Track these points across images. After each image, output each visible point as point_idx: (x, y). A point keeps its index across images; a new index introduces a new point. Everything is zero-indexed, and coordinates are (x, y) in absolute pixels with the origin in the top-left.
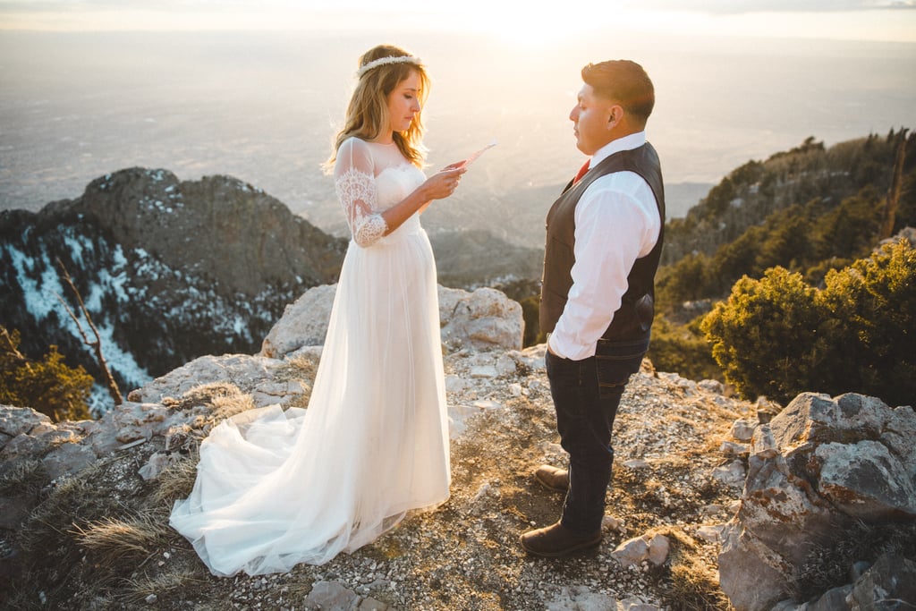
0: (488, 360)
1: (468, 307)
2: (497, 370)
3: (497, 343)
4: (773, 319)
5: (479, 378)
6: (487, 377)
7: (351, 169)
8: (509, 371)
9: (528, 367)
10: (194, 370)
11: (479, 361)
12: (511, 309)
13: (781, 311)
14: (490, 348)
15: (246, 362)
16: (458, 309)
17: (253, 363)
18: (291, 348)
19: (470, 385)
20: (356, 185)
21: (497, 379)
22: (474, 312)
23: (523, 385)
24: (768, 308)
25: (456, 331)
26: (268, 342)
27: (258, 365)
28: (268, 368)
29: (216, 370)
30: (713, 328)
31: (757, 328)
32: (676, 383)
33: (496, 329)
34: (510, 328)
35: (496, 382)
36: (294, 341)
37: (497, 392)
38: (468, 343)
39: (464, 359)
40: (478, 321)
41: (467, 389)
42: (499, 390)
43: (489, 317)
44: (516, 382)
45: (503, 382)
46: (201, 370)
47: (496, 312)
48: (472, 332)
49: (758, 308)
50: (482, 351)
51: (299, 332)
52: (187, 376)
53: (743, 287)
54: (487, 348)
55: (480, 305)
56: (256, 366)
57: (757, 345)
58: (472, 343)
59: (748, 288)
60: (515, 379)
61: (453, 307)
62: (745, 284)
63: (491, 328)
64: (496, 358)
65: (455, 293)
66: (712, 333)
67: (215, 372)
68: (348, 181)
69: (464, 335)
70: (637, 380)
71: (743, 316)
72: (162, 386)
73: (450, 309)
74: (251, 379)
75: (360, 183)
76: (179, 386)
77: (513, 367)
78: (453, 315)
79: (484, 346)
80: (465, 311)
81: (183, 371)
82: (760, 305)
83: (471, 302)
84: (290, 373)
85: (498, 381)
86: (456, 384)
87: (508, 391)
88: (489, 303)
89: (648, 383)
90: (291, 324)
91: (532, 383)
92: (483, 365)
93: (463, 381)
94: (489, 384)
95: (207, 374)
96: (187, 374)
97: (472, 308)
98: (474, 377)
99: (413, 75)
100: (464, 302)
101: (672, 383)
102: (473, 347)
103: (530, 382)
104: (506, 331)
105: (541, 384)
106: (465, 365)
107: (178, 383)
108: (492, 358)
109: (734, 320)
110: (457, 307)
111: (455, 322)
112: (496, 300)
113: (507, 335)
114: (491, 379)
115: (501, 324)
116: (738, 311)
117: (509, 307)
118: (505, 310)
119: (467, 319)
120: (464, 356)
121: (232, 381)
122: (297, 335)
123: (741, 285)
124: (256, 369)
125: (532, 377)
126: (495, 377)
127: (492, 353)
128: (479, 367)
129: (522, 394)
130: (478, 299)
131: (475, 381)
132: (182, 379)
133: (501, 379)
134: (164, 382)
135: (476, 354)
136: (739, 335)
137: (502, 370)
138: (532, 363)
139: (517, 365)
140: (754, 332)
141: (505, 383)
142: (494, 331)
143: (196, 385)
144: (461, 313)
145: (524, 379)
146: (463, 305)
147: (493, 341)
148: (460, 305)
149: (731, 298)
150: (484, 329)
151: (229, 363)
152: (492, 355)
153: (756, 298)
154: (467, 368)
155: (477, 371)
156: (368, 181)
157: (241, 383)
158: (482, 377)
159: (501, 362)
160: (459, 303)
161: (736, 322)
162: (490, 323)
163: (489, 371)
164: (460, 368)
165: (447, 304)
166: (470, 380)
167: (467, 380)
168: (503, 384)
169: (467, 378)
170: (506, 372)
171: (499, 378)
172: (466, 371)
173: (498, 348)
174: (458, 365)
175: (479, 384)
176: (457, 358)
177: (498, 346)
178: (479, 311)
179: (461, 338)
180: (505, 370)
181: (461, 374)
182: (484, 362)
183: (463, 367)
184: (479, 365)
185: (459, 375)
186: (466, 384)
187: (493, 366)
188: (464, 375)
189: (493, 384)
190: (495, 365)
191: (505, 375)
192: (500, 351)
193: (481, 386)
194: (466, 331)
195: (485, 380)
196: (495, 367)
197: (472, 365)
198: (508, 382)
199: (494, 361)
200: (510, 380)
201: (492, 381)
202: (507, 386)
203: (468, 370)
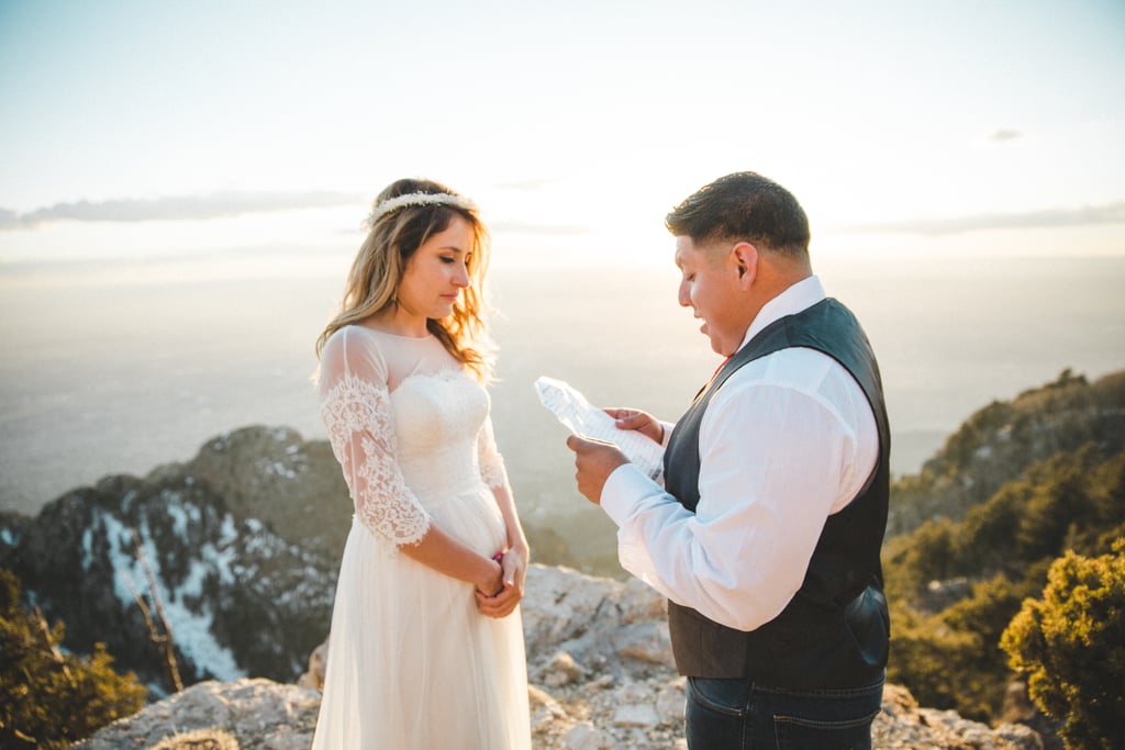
0: (643, 695)
1: (617, 606)
2: (657, 713)
3: (660, 663)
5: (627, 728)
6: (641, 726)
7: (347, 376)
8: (677, 714)
10: (178, 708)
11: (629, 696)
14: (651, 672)
15: (263, 695)
16: (603, 609)
17: (272, 696)
19: (610, 741)
20: (357, 404)
21: (657, 729)
22: (626, 614)
25: (598, 644)
27: (279, 700)
28: (294, 705)
29: (212, 708)
30: (1026, 646)
32: (960, 733)
33: (660, 640)
35: (655, 735)
38: (616, 664)
39: (607, 692)
40: (631, 627)
43: (649, 621)
45: (666, 735)
46: (190, 707)
47: (659, 613)
48: (623, 645)
50: (636, 677)
52: (165, 718)
53: (1071, 572)
54: (645, 672)
55: (635, 602)
56: (276, 702)
58: (623, 663)
59: (1081, 574)
61: (595, 605)
62: (1071, 564)
63: (651, 639)
64: (657, 690)
65: (599, 584)
66: (1023, 654)
67: (210, 711)
68: (341, 398)
69: (610, 650)
70: (892, 731)
71: (1083, 627)
72: (122, 734)
73: (590, 610)
74: (262, 724)
75: (363, 401)
76: (147, 735)
78: (594, 619)
79: (640, 668)
80: (613, 612)
81: (163, 708)
83: (623, 597)
85: (658, 734)
86: (586, 739)
88: (648, 599)
89: (912, 737)
92: (634, 704)
93: (600, 734)
94: (642, 740)
95: (198, 713)
96: (166, 713)
97: (624, 606)
98: (619, 726)
99: (457, 225)
100: (611, 598)
101: (953, 736)
102: (624, 671)
106: (607, 704)
107: (146, 730)
108: (650, 691)
109: (1068, 634)
110: (600, 605)
111: (597, 629)
114: (646, 730)
116: (1071, 616)
119: (615, 625)
120: (609, 687)
121: (230, 729)
123: (1066, 569)
124: (275, 707)
126: (654, 725)
127: (651, 681)
128: (629, 707)
130: (632, 593)
131: (620, 733)
132: (157, 722)
133: (663, 730)
134: (126, 728)
135: (627, 681)
137: (666, 713)
141: (670, 738)
142: (655, 645)
143: (171, 734)
144: (606, 615)
146: (610, 602)
147: (656, 659)
148: (605, 604)
149: (1049, 591)
150: (640, 642)
151: (238, 694)
152: (651, 686)
153: (1105, 595)
154: (609, 708)
155: (625, 714)
156: (378, 399)
157: (245, 732)
158: (633, 725)
159: (664, 699)
160: (604, 599)
161: (1073, 638)
162: (650, 630)
163: (645, 715)
164: (599, 709)
165: (586, 602)
166: (613, 731)
167: (608, 731)
168: (664, 740)
169: (608, 728)
170: (673, 717)
171: (661, 728)
172: (606, 715)
173: (663, 672)
174: (595, 703)
175: (625, 739)
176: (595, 691)
177: (663, 668)
178: (634, 611)
179: (606, 656)
180: (670, 713)
181: (599, 720)
182: (638, 698)
183: (602, 706)
184: (629, 703)
185: (595, 722)
186: (604, 739)
187: (652, 706)
188: (603, 721)
189: (650, 739)
190: (655, 703)
191: (669, 723)
192: (665, 677)
193: (629, 743)
194: (613, 644)
195: (637, 732)
196: (655, 708)
197: (618, 704)
198: (675, 735)
199: (654, 696)
200: (678, 732)
201: (648, 734)
202: (673, 743)
203: (611, 713)
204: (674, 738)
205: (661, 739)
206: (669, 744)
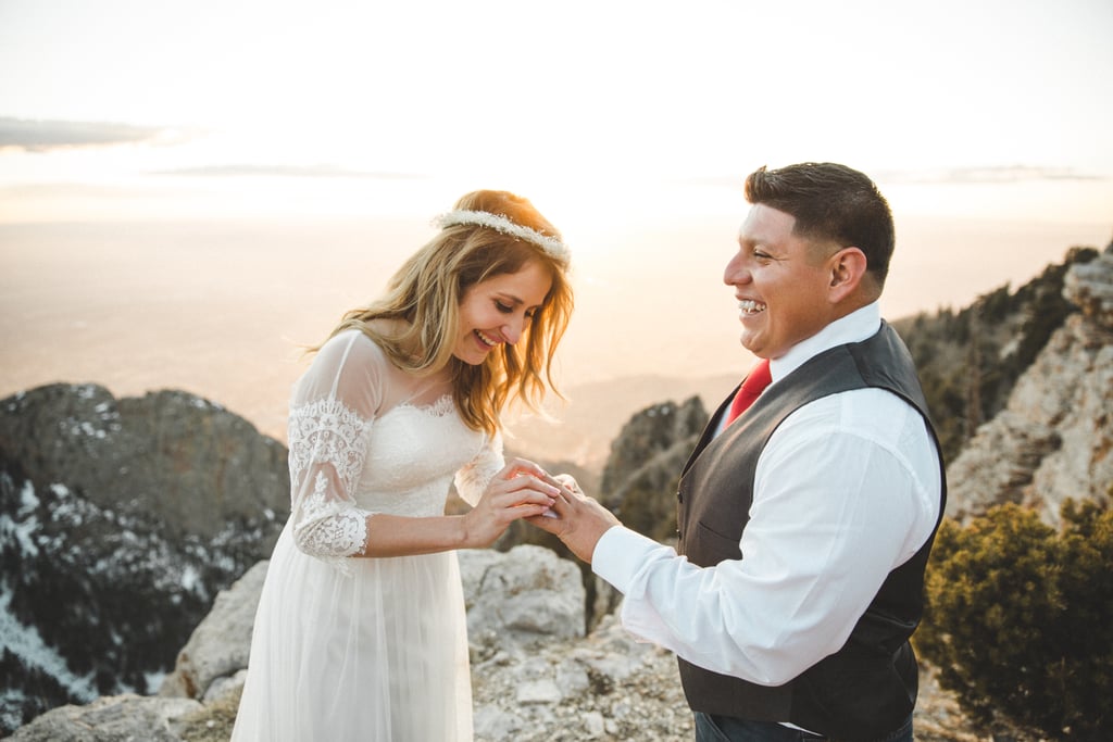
0: (542, 670)
1: (502, 578)
2: (558, 686)
3: (549, 633)
4: (1024, 592)
5: (532, 706)
6: (545, 703)
7: (331, 398)
8: (578, 687)
9: (607, 676)
11: (528, 672)
12: (565, 575)
13: (1037, 579)
14: (541, 643)
16: (487, 582)
17: (145, 712)
18: (221, 671)
19: (519, 723)
21: (562, 704)
22: (511, 585)
23: (607, 715)
24: (1008, 573)
25: (486, 618)
26: (185, 659)
27: (154, 717)
28: (173, 721)
31: (998, 608)
33: (547, 610)
34: (568, 607)
35: (560, 710)
36: (226, 657)
37: (565, 732)
38: (507, 637)
39: (504, 669)
40: (517, 599)
41: (516, 731)
42: (567, 727)
43: (535, 591)
44: (593, 709)
45: (571, 710)
47: (544, 581)
48: (512, 618)
49: (993, 574)
50: (529, 650)
51: (235, 640)
54: (536, 643)
55: (519, 573)
57: (1002, 637)
58: (514, 637)
60: (591, 703)
61: (479, 578)
63: (539, 609)
64: (554, 663)
65: (482, 556)
69: (499, 624)
73: (476, 582)
77: (583, 680)
78: (479, 593)
79: (531, 639)
80: (498, 583)
82: (994, 567)
83: (506, 568)
84: (211, 730)
85: (563, 709)
86: (496, 725)
87: (583, 728)
88: (532, 569)
90: (224, 626)
91: (619, 709)
92: (535, 680)
93: (507, 717)
94: (549, 717)
97: (509, 578)
98: (524, 704)
100: (494, 570)
102: (515, 644)
103: (615, 706)
104: (560, 611)
105: (632, 709)
106: (507, 682)
108: (548, 665)
110: (484, 578)
111: (484, 603)
112: (543, 564)
113: (563, 617)
114: (551, 706)
115: (555, 602)
117: (562, 571)
118: (557, 578)
119: (501, 598)
120: (505, 664)
122: (233, 647)
125: (616, 695)
126: (558, 700)
127: (544, 652)
128: (530, 684)
129: (607, 732)
130: (514, 563)
131: (526, 712)
133: (567, 705)
135: (520, 654)
136: (962, 619)
137: (568, 686)
138: (614, 670)
139: (590, 675)
140: (994, 614)
141: (576, 712)
142: (544, 615)
144: (491, 588)
145: (604, 701)
146: (494, 575)
147: (546, 629)
148: (489, 576)
150: (529, 612)
152: (547, 660)
154: (510, 688)
155: (527, 692)
156: (358, 432)
158: (537, 703)
159: (564, 672)
160: (487, 571)
162: (537, 601)
163: (545, 690)
164: (500, 689)
165: (470, 575)
166: (518, 710)
167: (513, 712)
168: (572, 715)
169: (513, 708)
170: (574, 690)
171: (565, 703)
172: (508, 694)
173: (553, 642)
174: (495, 683)
175: (532, 718)
176: (492, 669)
177: (552, 638)
178: (519, 583)
179: (495, 629)
180: (572, 686)
181: (502, 701)
182: (537, 673)
183: (503, 686)
184: (529, 680)
185: (498, 703)
186: (513, 721)
187: (552, 680)
188: (506, 702)
189: (557, 716)
190: (555, 677)
191: (573, 695)
192: (557, 647)
193: (537, 721)
194: (501, 617)
195: (542, 709)
196: (555, 683)
197: (518, 681)
198: (580, 709)
199: (552, 669)
200: (582, 706)
201: (553, 710)
202: (580, 718)
203: (512, 691)
204: (580, 712)
205: (566, 715)
206: (575, 719)
